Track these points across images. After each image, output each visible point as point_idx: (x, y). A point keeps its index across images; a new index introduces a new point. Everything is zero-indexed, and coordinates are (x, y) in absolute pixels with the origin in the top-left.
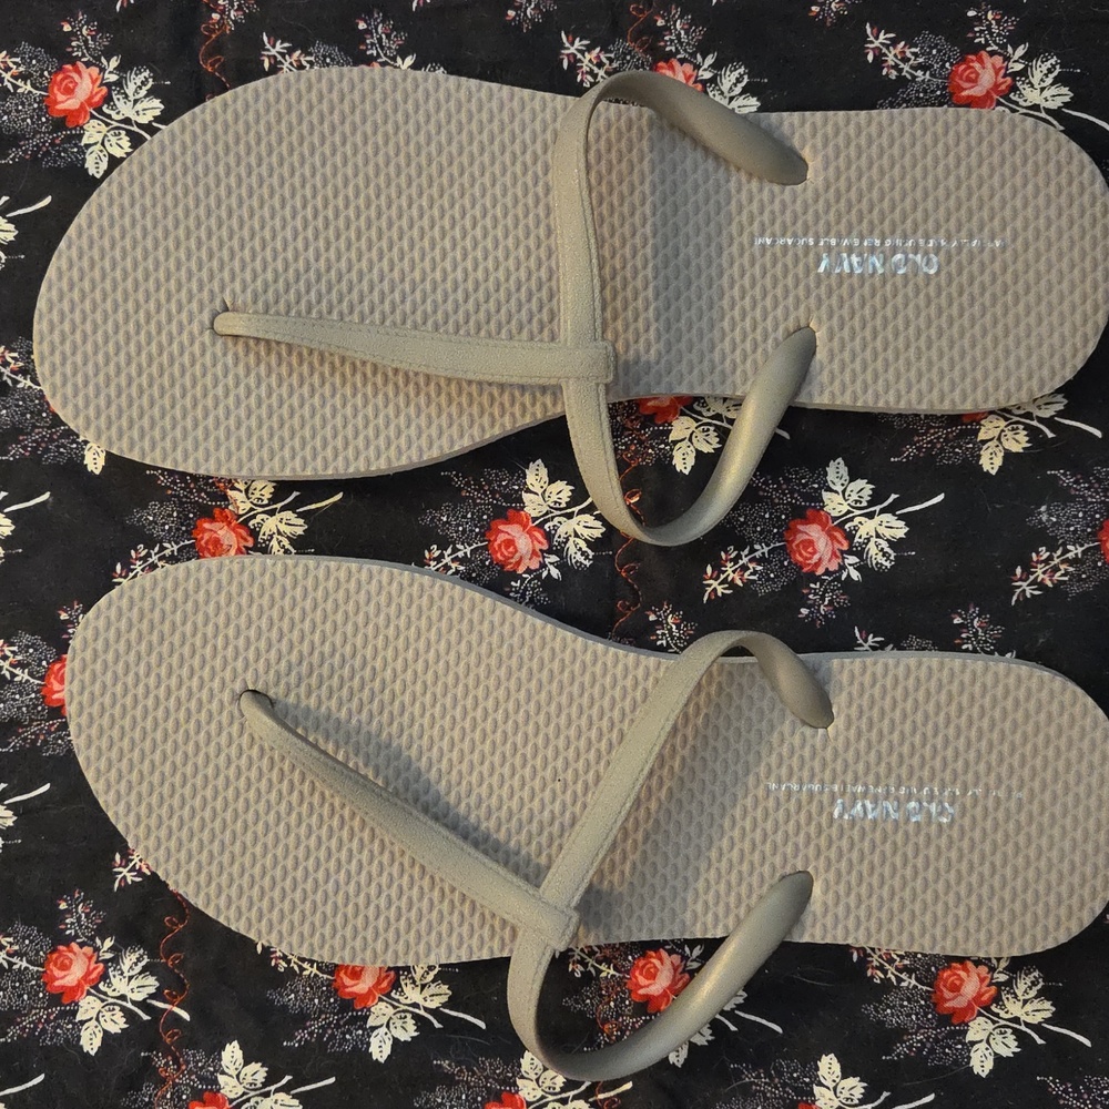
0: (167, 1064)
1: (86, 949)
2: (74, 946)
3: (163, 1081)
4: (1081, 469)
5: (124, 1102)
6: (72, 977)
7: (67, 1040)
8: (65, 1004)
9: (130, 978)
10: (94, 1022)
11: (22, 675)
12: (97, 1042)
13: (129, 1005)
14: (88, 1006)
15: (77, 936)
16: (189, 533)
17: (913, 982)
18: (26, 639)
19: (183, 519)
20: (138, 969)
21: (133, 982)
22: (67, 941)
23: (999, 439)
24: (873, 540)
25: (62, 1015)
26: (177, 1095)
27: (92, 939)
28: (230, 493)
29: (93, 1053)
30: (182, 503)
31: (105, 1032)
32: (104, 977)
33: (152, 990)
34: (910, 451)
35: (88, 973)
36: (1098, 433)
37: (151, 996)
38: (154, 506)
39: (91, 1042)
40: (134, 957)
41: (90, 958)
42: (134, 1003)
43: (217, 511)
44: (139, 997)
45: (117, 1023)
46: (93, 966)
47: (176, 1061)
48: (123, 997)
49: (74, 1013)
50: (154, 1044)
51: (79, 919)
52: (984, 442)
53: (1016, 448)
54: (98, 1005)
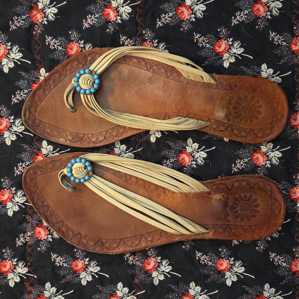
0: (29, 218)
1: (8, 190)
2: (5, 190)
3: (29, 222)
4: (248, 66)
5: (19, 227)
6: (5, 198)
7: (4, 213)
9: (20, 197)
10: (11, 209)
12: (12, 213)
13: (19, 204)
14: (9, 205)
15: (6, 187)
16: (30, 88)
19: (29, 83)
20: (21, 195)
21: (20, 198)
23: (228, 59)
25: (3, 207)
26: (32, 225)
27: (10, 188)
28: (40, 77)
29: (11, 216)
30: (28, 80)
31: (14, 211)
33: (25, 200)
35: (9, 196)
36: (252, 58)
37: (25, 202)
38: (21, 81)
39: (10, 213)
40: (20, 192)
41: (9, 193)
42: (20, 203)
43: (37, 82)
44: (22, 202)
45: (16, 209)
46: (10, 195)
47: (32, 217)
48: (18, 202)
49: (6, 206)
51: (6, 183)
52: (224, 60)
53: (232, 61)
54: (12, 204)
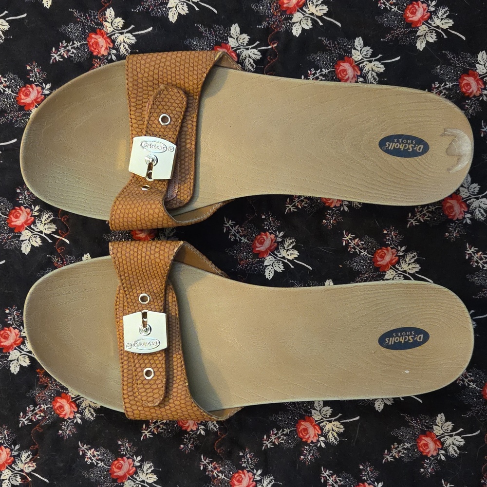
8: (15, 232)
11: (8, 91)
17: (366, 253)
18: (11, 76)
22: (20, 205)
24: (370, 72)
32: (34, 223)
34: (389, 36)
50: (53, 252)
